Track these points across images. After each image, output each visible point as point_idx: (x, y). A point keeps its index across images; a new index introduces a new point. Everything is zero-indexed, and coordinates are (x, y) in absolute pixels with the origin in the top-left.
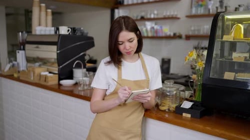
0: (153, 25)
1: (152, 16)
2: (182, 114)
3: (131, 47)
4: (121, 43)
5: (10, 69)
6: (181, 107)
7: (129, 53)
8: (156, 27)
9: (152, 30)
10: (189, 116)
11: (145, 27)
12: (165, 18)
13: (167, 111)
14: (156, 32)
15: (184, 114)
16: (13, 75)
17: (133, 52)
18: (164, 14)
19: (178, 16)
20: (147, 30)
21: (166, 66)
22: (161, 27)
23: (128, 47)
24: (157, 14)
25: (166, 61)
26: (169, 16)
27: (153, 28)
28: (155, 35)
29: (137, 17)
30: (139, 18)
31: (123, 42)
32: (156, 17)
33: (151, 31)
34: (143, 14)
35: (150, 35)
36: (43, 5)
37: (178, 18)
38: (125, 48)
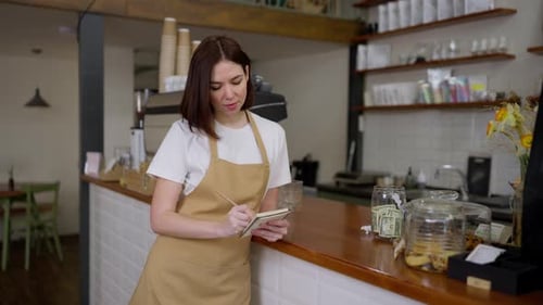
0: (447, 76)
1: (444, 56)
2: (465, 281)
3: (236, 94)
4: (217, 86)
5: (113, 168)
6: (469, 259)
7: (231, 106)
8: (453, 81)
9: (444, 88)
10: (485, 285)
11: (427, 82)
12: (476, 59)
13: (425, 268)
14: (454, 92)
15: (471, 281)
16: (118, 182)
17: (240, 105)
18: (474, 49)
19: (510, 52)
20: (430, 90)
21: (479, 175)
22: (466, 81)
23: (230, 95)
24: (457, 51)
25: (479, 165)
26: (485, 52)
27: (446, 83)
28: (451, 100)
29: (409, 59)
30: (413, 61)
31: (221, 84)
32: (452, 56)
33: (441, 90)
34: (422, 52)
35: (438, 100)
36: (184, 31)
37: (511, 57)
38: (224, 96)
